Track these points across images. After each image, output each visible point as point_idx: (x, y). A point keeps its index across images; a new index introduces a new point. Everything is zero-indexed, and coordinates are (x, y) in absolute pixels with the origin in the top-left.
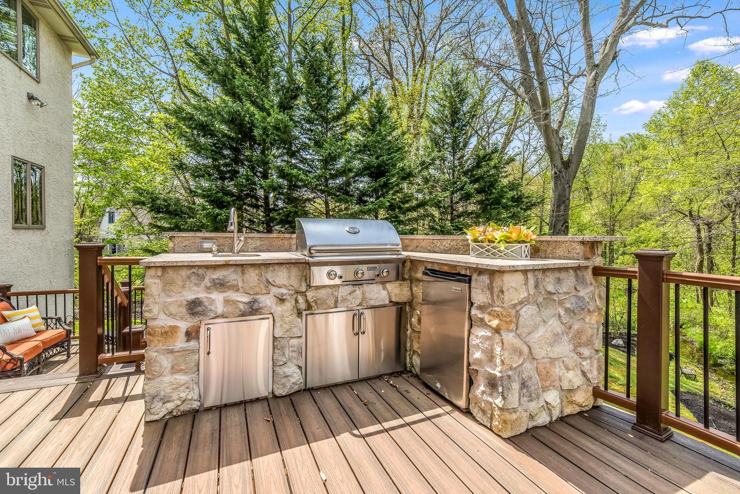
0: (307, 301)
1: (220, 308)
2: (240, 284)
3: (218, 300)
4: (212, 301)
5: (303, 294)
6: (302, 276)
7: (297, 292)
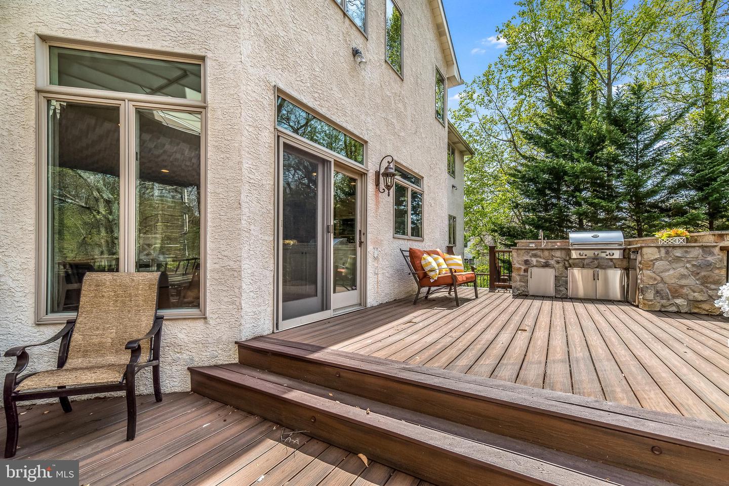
0: (569, 264)
1: (535, 263)
2: (542, 256)
3: (534, 260)
4: (532, 261)
5: (568, 261)
6: (567, 254)
7: (565, 260)
